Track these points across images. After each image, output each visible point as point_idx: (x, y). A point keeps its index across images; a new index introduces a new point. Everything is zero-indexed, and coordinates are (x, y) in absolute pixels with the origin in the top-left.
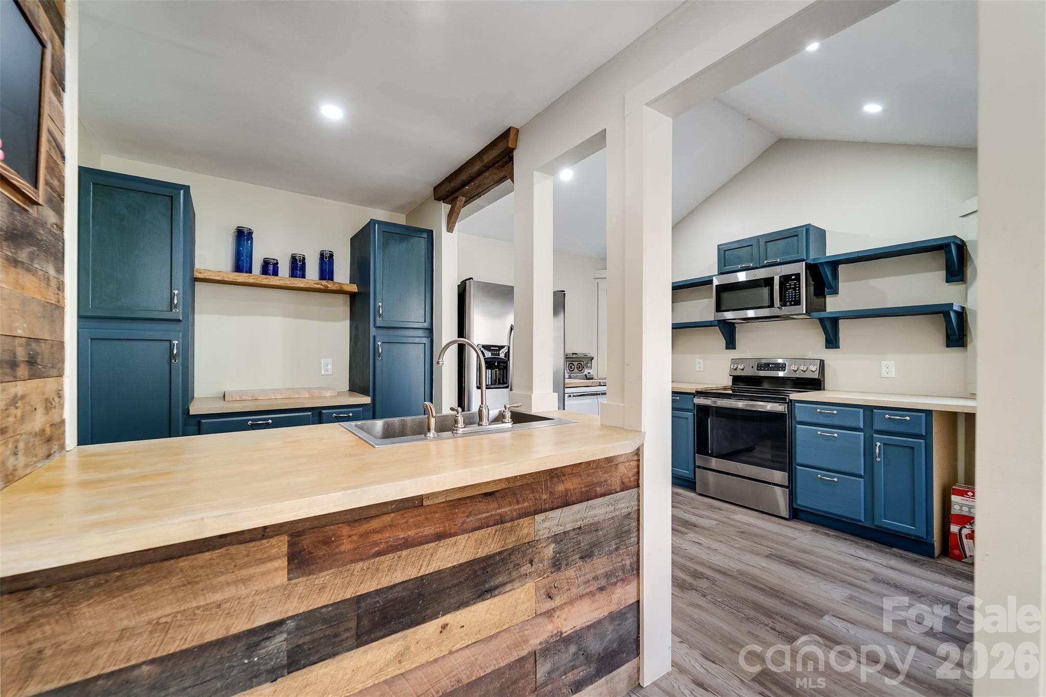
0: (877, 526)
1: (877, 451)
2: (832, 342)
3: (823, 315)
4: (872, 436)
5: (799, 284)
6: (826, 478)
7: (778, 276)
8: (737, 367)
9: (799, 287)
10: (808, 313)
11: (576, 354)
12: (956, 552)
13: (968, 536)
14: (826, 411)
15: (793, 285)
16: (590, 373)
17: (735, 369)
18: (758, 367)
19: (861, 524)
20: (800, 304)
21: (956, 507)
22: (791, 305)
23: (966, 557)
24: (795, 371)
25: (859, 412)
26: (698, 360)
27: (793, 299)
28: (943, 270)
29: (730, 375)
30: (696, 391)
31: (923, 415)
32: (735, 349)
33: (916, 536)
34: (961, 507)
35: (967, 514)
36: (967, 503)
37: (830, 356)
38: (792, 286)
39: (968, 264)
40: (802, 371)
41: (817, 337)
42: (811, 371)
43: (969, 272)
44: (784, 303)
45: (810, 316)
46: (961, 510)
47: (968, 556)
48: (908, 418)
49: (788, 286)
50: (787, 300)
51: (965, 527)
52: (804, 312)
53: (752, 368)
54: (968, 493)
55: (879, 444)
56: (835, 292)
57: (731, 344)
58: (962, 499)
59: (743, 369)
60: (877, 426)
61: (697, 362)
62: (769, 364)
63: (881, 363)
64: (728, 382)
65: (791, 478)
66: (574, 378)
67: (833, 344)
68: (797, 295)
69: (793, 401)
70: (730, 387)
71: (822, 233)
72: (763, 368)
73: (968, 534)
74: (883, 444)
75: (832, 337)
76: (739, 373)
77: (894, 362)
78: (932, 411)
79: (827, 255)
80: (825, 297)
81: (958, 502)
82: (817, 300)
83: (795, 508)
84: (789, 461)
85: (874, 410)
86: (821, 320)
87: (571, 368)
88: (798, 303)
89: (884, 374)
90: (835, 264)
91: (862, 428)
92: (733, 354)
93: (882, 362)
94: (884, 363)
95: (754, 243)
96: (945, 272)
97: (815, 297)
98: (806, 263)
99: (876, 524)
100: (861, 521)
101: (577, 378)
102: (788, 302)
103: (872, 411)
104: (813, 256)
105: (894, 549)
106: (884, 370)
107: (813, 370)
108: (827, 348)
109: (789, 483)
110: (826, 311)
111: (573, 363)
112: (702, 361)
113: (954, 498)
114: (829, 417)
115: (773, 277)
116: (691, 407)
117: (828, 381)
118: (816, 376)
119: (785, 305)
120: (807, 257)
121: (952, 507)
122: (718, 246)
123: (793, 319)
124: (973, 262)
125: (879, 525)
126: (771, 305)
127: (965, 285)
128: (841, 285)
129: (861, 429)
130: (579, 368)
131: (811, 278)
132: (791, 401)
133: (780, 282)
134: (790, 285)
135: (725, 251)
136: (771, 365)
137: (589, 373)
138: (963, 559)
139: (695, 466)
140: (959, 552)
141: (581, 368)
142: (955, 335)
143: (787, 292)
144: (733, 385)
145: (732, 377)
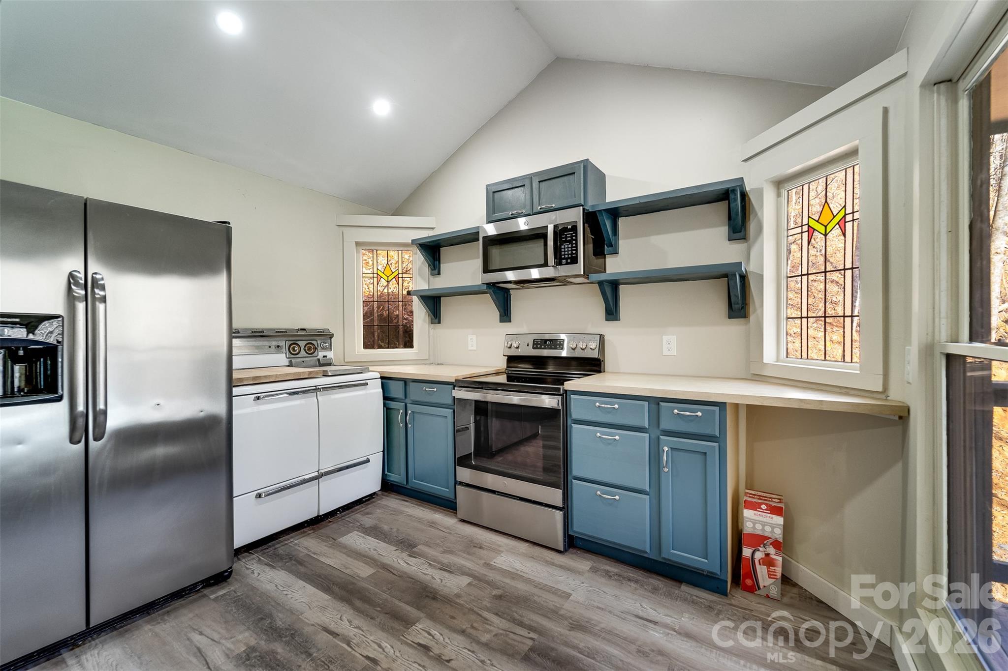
0: (664, 559)
1: (665, 457)
2: (612, 313)
3: (602, 277)
4: (659, 438)
5: (576, 236)
6: (607, 496)
7: (552, 225)
8: (511, 345)
9: (576, 240)
10: (586, 275)
11: (304, 330)
12: (749, 582)
13: (761, 561)
14: (606, 406)
15: (569, 237)
16: (326, 356)
17: (510, 348)
18: (534, 344)
19: (646, 555)
20: (577, 263)
21: (750, 525)
22: (567, 263)
23: (759, 588)
24: (574, 349)
25: (644, 406)
26: (470, 337)
27: (570, 256)
28: (725, 226)
29: (504, 355)
30: (456, 380)
31: (717, 409)
32: (510, 322)
33: (709, 572)
34: (754, 524)
35: (760, 533)
36: (761, 519)
37: (610, 330)
38: (568, 239)
39: (751, 217)
40: (581, 348)
41: (596, 306)
42: (591, 349)
43: (752, 227)
44: (559, 262)
45: (588, 278)
46: (754, 527)
47: (761, 588)
48: (699, 414)
49: (564, 238)
50: (563, 257)
51: (759, 550)
52: (582, 273)
53: (528, 346)
54: (762, 507)
55: (667, 449)
56: (616, 252)
57: (505, 315)
58: (755, 514)
59: (517, 348)
60: (665, 424)
61: (469, 339)
62: (546, 341)
63: (662, 338)
64: (502, 364)
65: (566, 497)
66: (297, 366)
67: (613, 315)
68: (574, 250)
69: (568, 392)
70: (504, 371)
71: (601, 177)
72: (539, 346)
73: (762, 558)
74: (671, 448)
75: (612, 308)
76: (513, 352)
77: (675, 336)
78: (725, 403)
79: (607, 201)
80: (605, 258)
81: (752, 518)
82: (596, 260)
83: (570, 535)
84: (564, 472)
85: (660, 403)
86: (601, 283)
87: (294, 350)
88: (574, 260)
89: (665, 352)
90: (615, 213)
91: (647, 427)
92: (508, 328)
93: (663, 336)
94: (665, 338)
95: (527, 183)
96: (727, 228)
97: (594, 257)
98: (584, 209)
99: (664, 556)
100: (646, 552)
101: (303, 364)
102: (564, 259)
103: (659, 404)
104: (592, 204)
105: (684, 587)
106: (665, 346)
107: (593, 347)
108: (607, 320)
109: (564, 503)
110: (606, 272)
111: (298, 342)
112: (474, 337)
113: (748, 513)
114: (609, 413)
115: (547, 226)
116: (450, 402)
117: (609, 364)
118: (595, 355)
119: (561, 264)
120: (584, 203)
121: (745, 525)
122: (487, 186)
123: (571, 283)
124: (756, 215)
125: (667, 557)
126: (545, 264)
127: (746, 244)
128: (621, 242)
129: (645, 428)
130: (309, 349)
131: (589, 228)
132: (566, 391)
133: (555, 233)
134: (566, 237)
135: (494, 192)
136: (548, 342)
137: (324, 357)
138: (756, 590)
139: (456, 483)
140: (751, 582)
141: (311, 349)
142: (738, 304)
143: (563, 247)
144: (507, 367)
145: (507, 357)
